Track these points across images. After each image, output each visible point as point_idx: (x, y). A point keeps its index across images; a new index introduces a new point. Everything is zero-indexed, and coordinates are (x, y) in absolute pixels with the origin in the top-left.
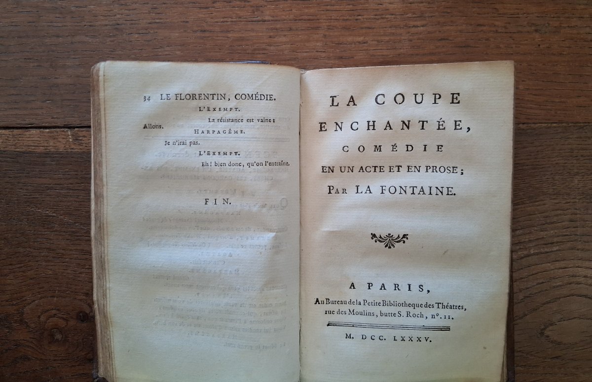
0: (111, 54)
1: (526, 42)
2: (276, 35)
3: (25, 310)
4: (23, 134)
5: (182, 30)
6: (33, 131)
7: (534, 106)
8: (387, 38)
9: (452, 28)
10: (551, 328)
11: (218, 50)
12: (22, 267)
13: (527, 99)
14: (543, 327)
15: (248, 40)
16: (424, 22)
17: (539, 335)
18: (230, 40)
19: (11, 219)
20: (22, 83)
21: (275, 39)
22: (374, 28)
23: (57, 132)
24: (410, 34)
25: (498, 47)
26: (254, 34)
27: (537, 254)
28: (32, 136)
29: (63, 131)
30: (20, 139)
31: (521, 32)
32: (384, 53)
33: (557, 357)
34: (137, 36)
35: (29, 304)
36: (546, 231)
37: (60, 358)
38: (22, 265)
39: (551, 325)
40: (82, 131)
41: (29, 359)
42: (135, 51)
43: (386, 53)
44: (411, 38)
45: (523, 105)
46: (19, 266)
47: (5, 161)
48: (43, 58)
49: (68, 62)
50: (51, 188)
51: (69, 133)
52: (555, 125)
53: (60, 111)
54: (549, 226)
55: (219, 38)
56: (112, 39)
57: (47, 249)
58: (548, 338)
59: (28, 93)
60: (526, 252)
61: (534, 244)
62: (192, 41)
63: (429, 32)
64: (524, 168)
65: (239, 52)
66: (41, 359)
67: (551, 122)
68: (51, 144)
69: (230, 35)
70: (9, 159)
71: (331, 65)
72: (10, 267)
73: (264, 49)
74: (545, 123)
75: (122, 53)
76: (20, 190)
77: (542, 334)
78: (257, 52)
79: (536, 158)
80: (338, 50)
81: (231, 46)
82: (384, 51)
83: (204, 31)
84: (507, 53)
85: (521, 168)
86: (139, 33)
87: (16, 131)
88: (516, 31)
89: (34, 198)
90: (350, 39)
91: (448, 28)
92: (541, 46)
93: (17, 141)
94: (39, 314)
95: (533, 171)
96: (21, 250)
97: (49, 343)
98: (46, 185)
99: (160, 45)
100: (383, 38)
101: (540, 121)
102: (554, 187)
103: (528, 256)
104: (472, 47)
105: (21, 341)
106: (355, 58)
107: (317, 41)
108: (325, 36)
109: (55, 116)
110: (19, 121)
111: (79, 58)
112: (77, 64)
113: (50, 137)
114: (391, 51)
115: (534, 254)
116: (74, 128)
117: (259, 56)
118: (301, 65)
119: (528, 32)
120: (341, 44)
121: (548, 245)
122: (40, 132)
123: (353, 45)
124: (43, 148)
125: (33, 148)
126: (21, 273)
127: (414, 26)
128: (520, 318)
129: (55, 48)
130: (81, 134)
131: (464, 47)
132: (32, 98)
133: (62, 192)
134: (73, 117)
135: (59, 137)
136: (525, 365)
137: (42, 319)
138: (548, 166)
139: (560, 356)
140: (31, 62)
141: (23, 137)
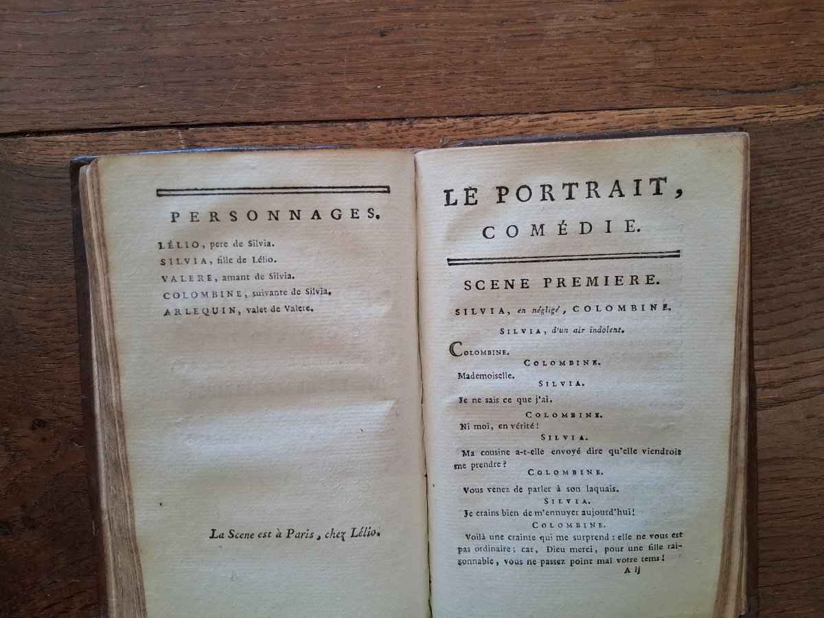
0: (240, 6)
4: (104, 140)
6: (121, 135)
20: (97, 58)
23: (161, 135)
28: (119, 143)
29: (170, 133)
30: (101, 147)
40: (200, 132)
48: (129, 16)
49: (170, 22)
51: (180, 135)
53: (163, 101)
59: (109, 74)
87: (91, 136)
109: (155, 109)
110: (97, 120)
111: (188, 14)
112: (186, 23)
113: (149, 142)
116: (187, 127)
118: (547, 12)
122: (133, 135)
130: (198, 136)
132: (116, 82)
134: (185, 110)
135: (163, 142)
140: (109, 24)
141: (105, 145)
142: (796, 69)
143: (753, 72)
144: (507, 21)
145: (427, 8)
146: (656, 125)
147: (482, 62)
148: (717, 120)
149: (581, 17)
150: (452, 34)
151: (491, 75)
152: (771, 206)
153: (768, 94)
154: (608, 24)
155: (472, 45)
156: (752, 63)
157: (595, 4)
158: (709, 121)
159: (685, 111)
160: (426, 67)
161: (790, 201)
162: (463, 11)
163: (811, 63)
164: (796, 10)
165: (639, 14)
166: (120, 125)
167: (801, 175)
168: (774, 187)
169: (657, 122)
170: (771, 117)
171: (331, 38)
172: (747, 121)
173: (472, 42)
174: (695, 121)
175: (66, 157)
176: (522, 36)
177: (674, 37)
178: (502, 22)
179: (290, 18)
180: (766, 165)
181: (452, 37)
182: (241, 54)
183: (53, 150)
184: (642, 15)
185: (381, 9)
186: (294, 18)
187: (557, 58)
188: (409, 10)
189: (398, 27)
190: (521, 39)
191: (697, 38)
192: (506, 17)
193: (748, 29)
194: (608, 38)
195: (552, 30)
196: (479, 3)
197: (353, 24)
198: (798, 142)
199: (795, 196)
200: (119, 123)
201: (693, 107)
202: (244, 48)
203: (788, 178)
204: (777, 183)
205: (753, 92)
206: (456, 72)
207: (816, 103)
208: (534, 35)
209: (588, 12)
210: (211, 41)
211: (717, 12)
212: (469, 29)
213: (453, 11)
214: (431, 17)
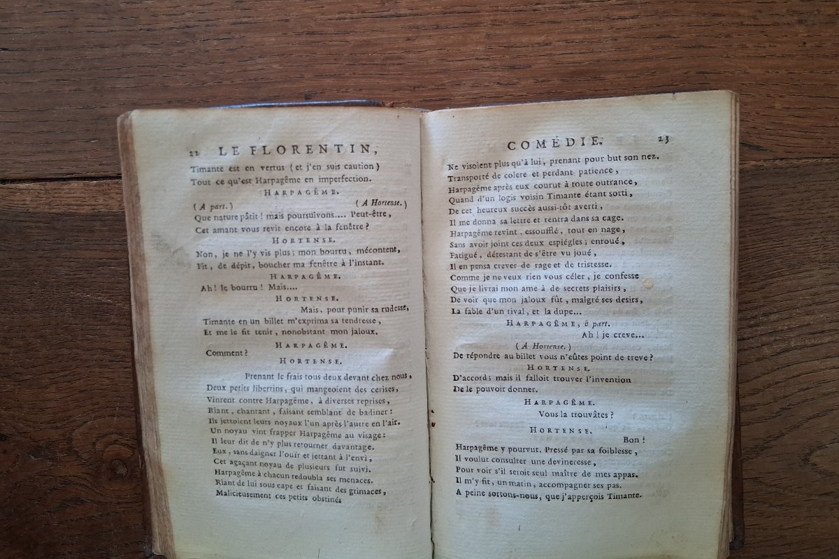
1: (785, 39)
2: (417, 37)
3: (73, 434)
4: (59, 189)
5: (280, 33)
6: (74, 184)
7: (797, 133)
8: (580, 37)
9: (676, 19)
10: (819, 452)
12: (66, 376)
13: (786, 122)
14: (808, 451)
15: (376, 45)
16: (635, 12)
17: (802, 463)
18: (350, 45)
19: (48, 308)
20: (55, 115)
21: (416, 42)
22: (560, 22)
23: (108, 184)
24: (614, 29)
25: (743, 47)
26: (384, 36)
27: (802, 347)
28: (72, 191)
29: (116, 183)
30: (56, 195)
31: (778, 24)
32: (576, 59)
33: (827, 494)
34: (215, 43)
35: (79, 426)
36: (813, 314)
37: (125, 500)
38: (67, 372)
39: (820, 447)
41: (83, 502)
43: (579, 59)
44: (616, 35)
45: (780, 131)
46: (62, 374)
47: (36, 227)
48: (83, 78)
49: (119, 84)
50: (104, 265)
52: (827, 160)
53: (111, 154)
54: (818, 307)
55: (333, 43)
56: (180, 48)
57: (101, 349)
58: (815, 467)
59: (65, 130)
60: (783, 346)
61: (796, 333)
62: (294, 49)
63: (643, 27)
64: (782, 223)
65: (364, 62)
66: (99, 502)
67: (823, 156)
68: (101, 202)
69: (349, 38)
70: (41, 224)
71: (498, 78)
72: (50, 376)
73: (400, 58)
74: (813, 158)
76: (60, 268)
77: (806, 460)
78: (389, 62)
79: (800, 210)
80: (507, 57)
81: (351, 54)
82: (576, 55)
83: (313, 33)
84: (757, 55)
85: (777, 224)
86: (219, 39)
87: (49, 185)
88: (770, 23)
89: (80, 278)
90: (525, 39)
91: (670, 19)
92: (807, 45)
93: (52, 199)
94: (94, 440)
95: (794, 228)
96: (65, 351)
97: (110, 479)
98: (96, 260)
99: (251, 56)
100: (574, 37)
101: (806, 156)
102: (826, 252)
103: (787, 350)
104: (706, 47)
105: (70, 478)
106: (533, 67)
107: (477, 44)
108: (488, 36)
109: (104, 162)
110: (53, 171)
111: (134, 77)
112: (132, 85)
113: (99, 191)
114: (586, 55)
115: (795, 348)
117: (392, 68)
118: (455, 79)
119: (788, 24)
120: (512, 47)
121: (815, 335)
122: (84, 184)
123: (530, 48)
124: (90, 208)
125: (75, 207)
126: (65, 384)
127: (620, 18)
128: (775, 439)
129: (99, 64)
131: (694, 47)
132: (71, 137)
133: (120, 269)
135: (111, 191)
136: (782, 505)
137: (99, 446)
138: (816, 220)
139: (832, 492)
140: (65, 85)
141: (60, 193)
144: (418, 87)
145: (347, 74)
149: (486, 84)
154: (511, 90)
157: (499, 71)
162: (378, 78)
165: (540, 79)
166: (73, 176)
175: (27, 202)
176: (431, 100)
178: (415, 88)
179: (224, 82)
183: (15, 196)
184: (543, 81)
185: (307, 76)
186: (229, 82)
188: (331, 76)
189: (321, 91)
195: (460, 95)
196: (393, 71)
197: (281, 88)
200: (73, 174)
208: (443, 100)
209: (493, 79)
210: (155, 102)
211: (614, 76)
212: (385, 94)
213: (371, 77)
214: (351, 82)
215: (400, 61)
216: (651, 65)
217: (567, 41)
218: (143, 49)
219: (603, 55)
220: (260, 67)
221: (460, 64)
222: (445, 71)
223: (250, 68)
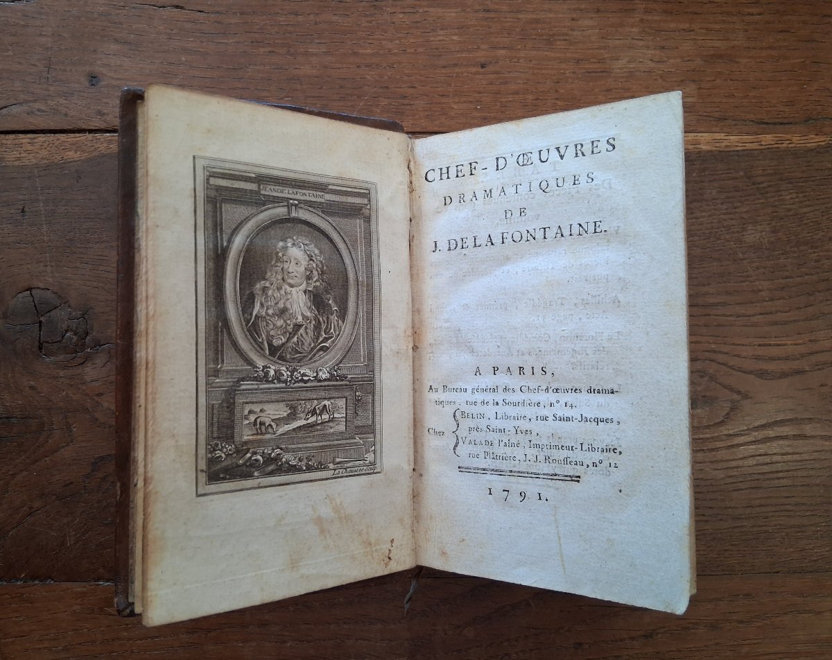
0: (369, 39)
2: (581, 18)
5: (460, 9)
8: (718, 26)
9: (794, 18)
11: (507, 35)
15: (544, 23)
16: (761, 10)
18: (522, 23)
20: (249, 74)
21: (579, 22)
22: (701, 14)
24: (745, 23)
26: (552, 16)
32: (715, 45)
34: (401, 16)
42: (400, 35)
43: (717, 45)
44: (746, 27)
48: (277, 41)
49: (311, 48)
55: (507, 20)
56: (369, 19)
59: (259, 88)
62: (472, 23)
63: (767, 22)
65: (535, 37)
69: (521, 16)
71: (650, 55)
73: (567, 34)
75: (383, 37)
78: (557, 38)
80: (658, 39)
81: (523, 31)
82: (715, 41)
83: (488, 11)
86: (404, 13)
90: (672, 25)
91: (789, 17)
99: (433, 28)
100: (712, 26)
104: (818, 42)
106: (680, 48)
107: (632, 26)
108: (642, 20)
111: (326, 43)
112: (324, 50)
114: (723, 42)
117: (559, 43)
118: (614, 55)
120: (662, 31)
123: (677, 33)
127: (749, 14)
132: (265, 94)
140: (260, 47)
142: (808, 107)
143: (775, 108)
144: (582, 60)
145: (519, 47)
146: (699, 146)
147: (562, 91)
148: (747, 145)
149: (641, 60)
150: (538, 68)
151: (569, 102)
152: (789, 214)
153: (787, 126)
154: (661, 66)
155: (555, 77)
156: (774, 101)
157: (651, 50)
158: (740, 145)
159: (722, 136)
160: (517, 93)
161: (805, 210)
162: (547, 51)
163: (820, 103)
164: (808, 62)
165: (686, 59)
167: (813, 190)
168: (792, 198)
169: (700, 144)
170: (789, 144)
171: (442, 67)
172: (770, 146)
173: (554, 75)
174: (730, 144)
177: (713, 78)
178: (578, 60)
179: (408, 51)
180: (786, 182)
181: (538, 71)
182: (368, 77)
184: (689, 61)
185: (482, 47)
186: (412, 50)
187: (621, 91)
188: (504, 48)
189: (495, 61)
190: (593, 74)
191: (731, 80)
192: (582, 57)
193: (771, 74)
194: (661, 77)
195: (618, 69)
197: (460, 57)
198: (810, 164)
199: (809, 206)
201: (728, 134)
202: (370, 73)
203: (802, 192)
204: (794, 196)
205: (775, 124)
206: (541, 98)
207: (825, 134)
209: (646, 56)
210: (345, 65)
212: (551, 65)
213: (539, 50)
214: (522, 54)
215: (567, 38)
216: (773, 53)
217: (707, 29)
218: (335, 18)
219: (736, 42)
220: (441, 38)
221: (618, 42)
222: (605, 48)
223: (432, 39)
